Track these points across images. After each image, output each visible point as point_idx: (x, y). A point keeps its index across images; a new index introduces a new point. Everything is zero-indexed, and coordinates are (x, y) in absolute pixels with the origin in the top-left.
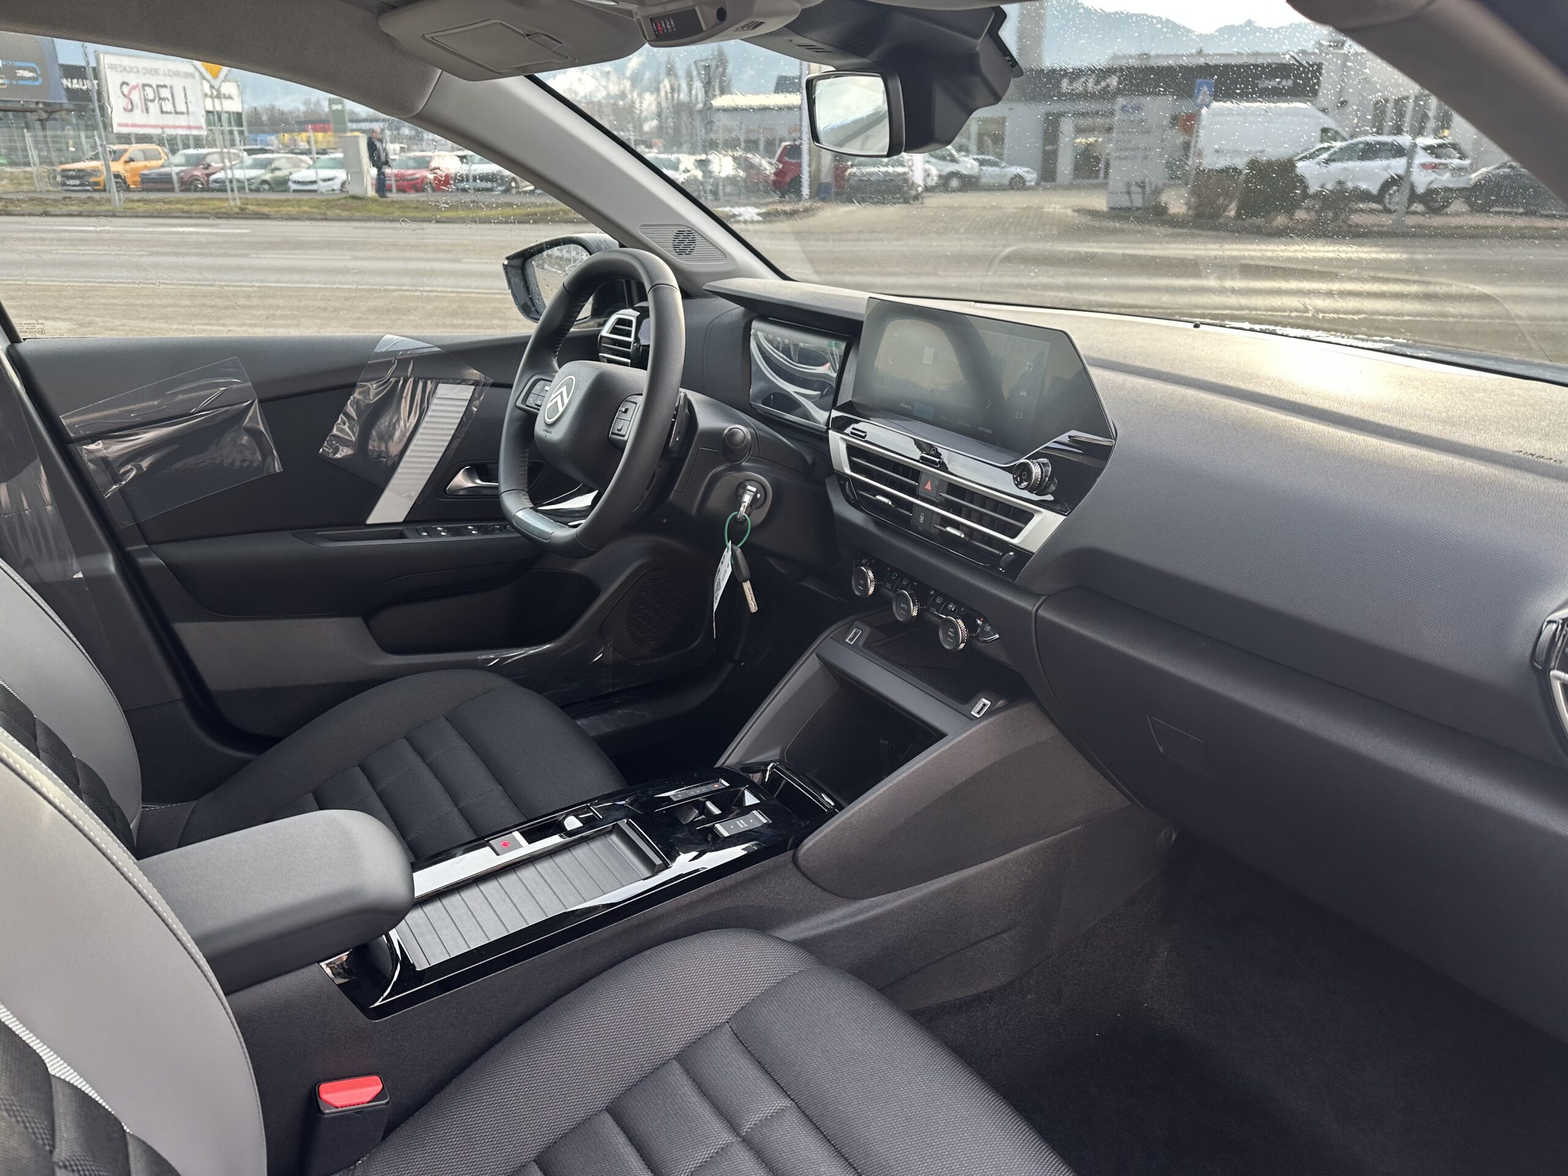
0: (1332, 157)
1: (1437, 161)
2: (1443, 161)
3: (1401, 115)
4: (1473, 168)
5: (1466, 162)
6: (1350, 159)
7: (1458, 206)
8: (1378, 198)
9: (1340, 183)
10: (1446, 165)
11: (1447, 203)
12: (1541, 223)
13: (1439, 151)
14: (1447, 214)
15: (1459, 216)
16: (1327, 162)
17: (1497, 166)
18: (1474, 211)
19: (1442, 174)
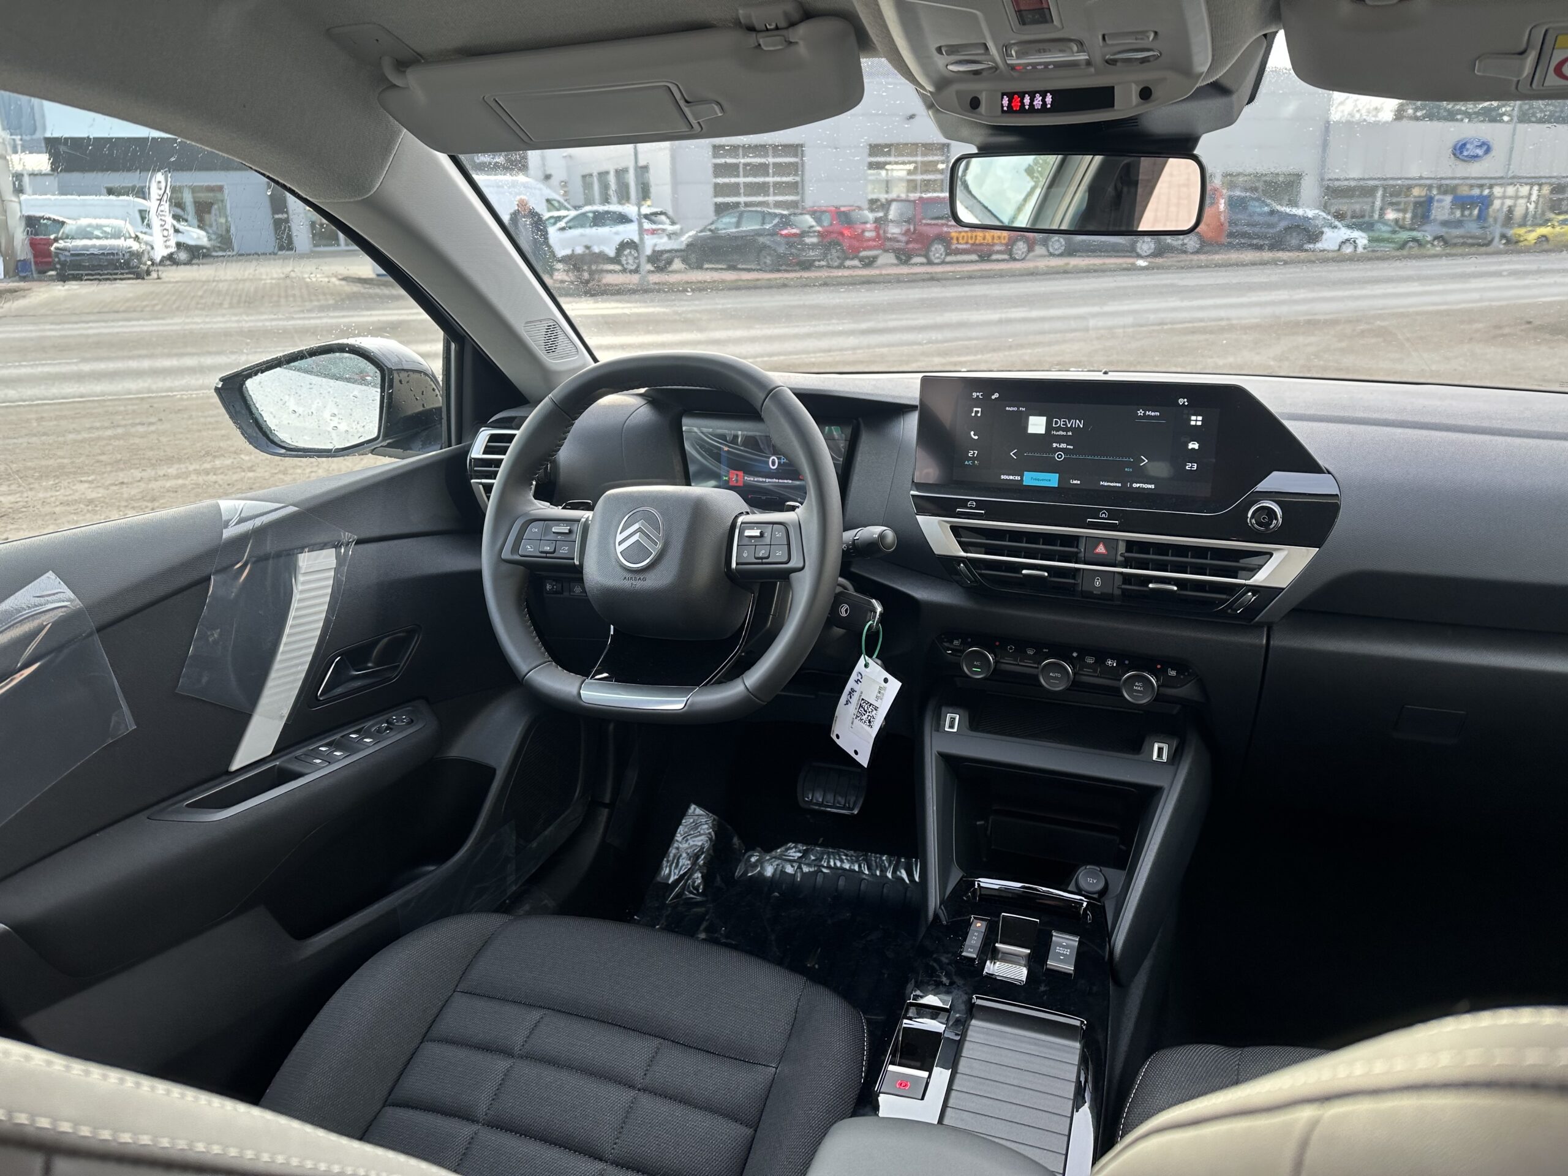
0: (569, 225)
1: (654, 227)
2: (660, 226)
3: (605, 187)
4: (682, 232)
5: (677, 227)
6: (582, 226)
7: (677, 264)
8: (616, 260)
9: (587, 247)
10: (664, 230)
11: (670, 262)
12: (746, 276)
13: (653, 218)
14: (672, 272)
15: (679, 274)
16: (563, 229)
17: (699, 229)
18: (692, 268)
19: (661, 238)
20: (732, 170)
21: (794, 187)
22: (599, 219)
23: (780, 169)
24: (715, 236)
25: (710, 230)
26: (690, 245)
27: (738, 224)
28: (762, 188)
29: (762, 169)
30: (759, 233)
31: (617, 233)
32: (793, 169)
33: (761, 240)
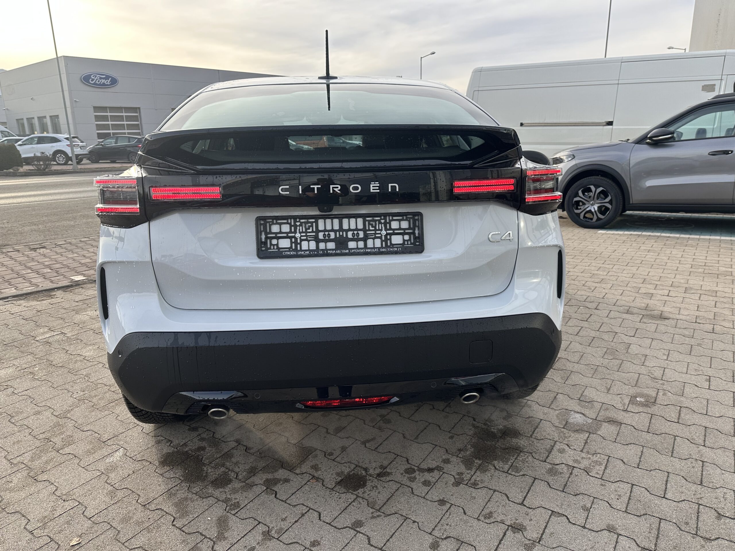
0: (25, 143)
2: (75, 143)
4: (86, 146)
5: (84, 144)
6: (33, 144)
7: (85, 161)
8: (54, 159)
9: (43, 153)
10: (77, 145)
11: (83, 160)
15: (86, 164)
16: (22, 145)
17: (95, 145)
18: (92, 162)
19: (78, 148)
20: (105, 118)
21: (137, 127)
22: (41, 140)
23: (129, 118)
24: (104, 148)
25: (102, 145)
26: (91, 152)
27: (116, 143)
28: (122, 127)
29: (121, 118)
30: (127, 146)
31: (52, 147)
32: (135, 118)
33: (128, 149)
